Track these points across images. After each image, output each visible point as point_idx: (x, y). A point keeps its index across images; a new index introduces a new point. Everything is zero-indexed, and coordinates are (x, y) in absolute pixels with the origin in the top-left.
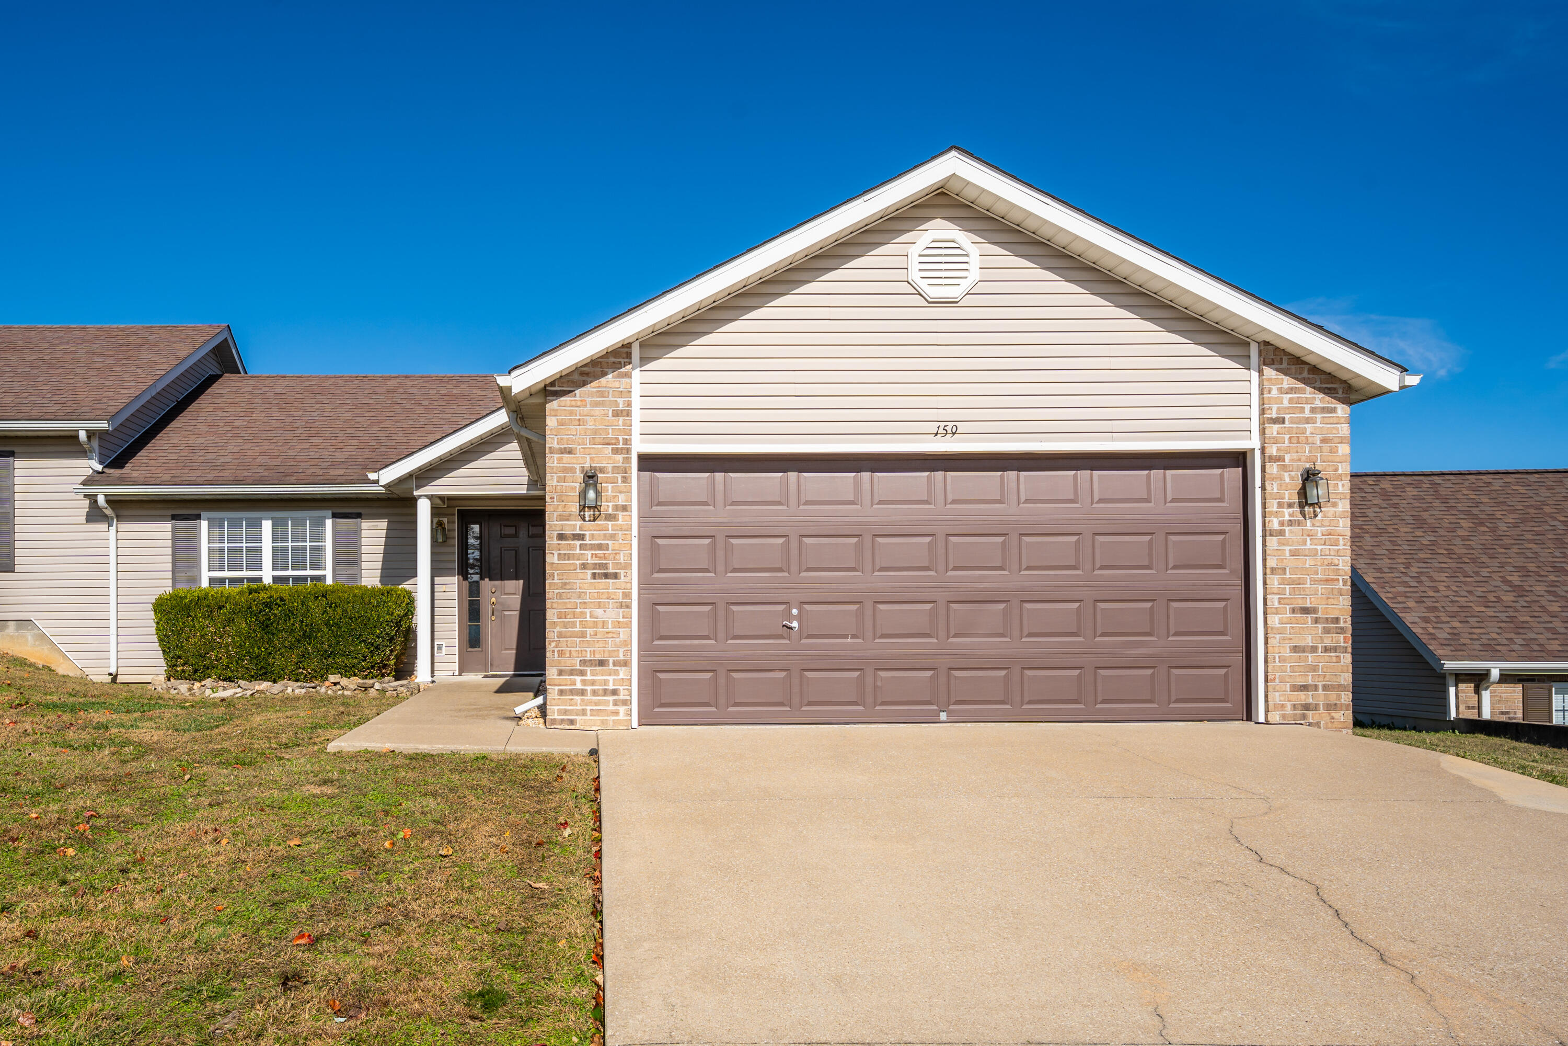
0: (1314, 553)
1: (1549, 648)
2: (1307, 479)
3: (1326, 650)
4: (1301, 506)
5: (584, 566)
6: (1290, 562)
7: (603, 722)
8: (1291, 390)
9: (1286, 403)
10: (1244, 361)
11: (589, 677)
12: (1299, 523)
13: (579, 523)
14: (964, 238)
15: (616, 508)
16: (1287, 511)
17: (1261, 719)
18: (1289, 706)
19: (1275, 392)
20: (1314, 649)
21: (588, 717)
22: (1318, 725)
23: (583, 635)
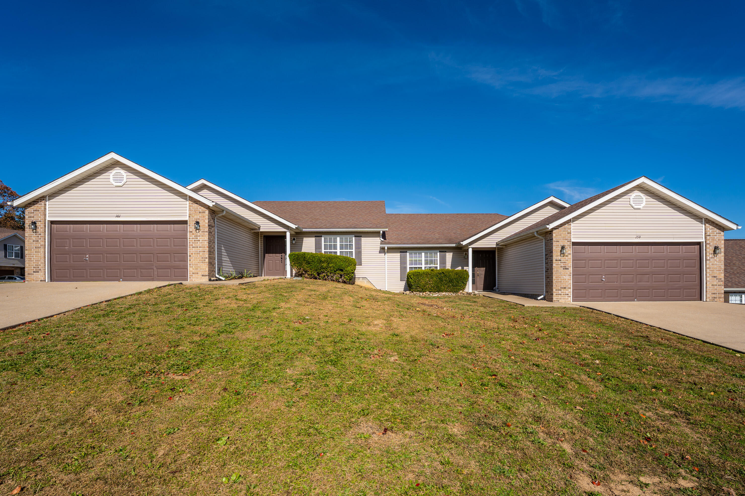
0: (716, 264)
1: (729, 285)
2: (716, 248)
3: (719, 285)
4: (714, 254)
5: (561, 267)
6: (711, 266)
7: (565, 301)
8: (712, 229)
9: (711, 232)
10: (701, 222)
11: (562, 291)
12: (713, 258)
13: (560, 257)
14: (642, 195)
15: (568, 254)
16: (711, 255)
17: (705, 300)
18: (711, 297)
19: (708, 229)
20: (716, 285)
21: (562, 300)
22: (717, 301)
23: (561, 282)
